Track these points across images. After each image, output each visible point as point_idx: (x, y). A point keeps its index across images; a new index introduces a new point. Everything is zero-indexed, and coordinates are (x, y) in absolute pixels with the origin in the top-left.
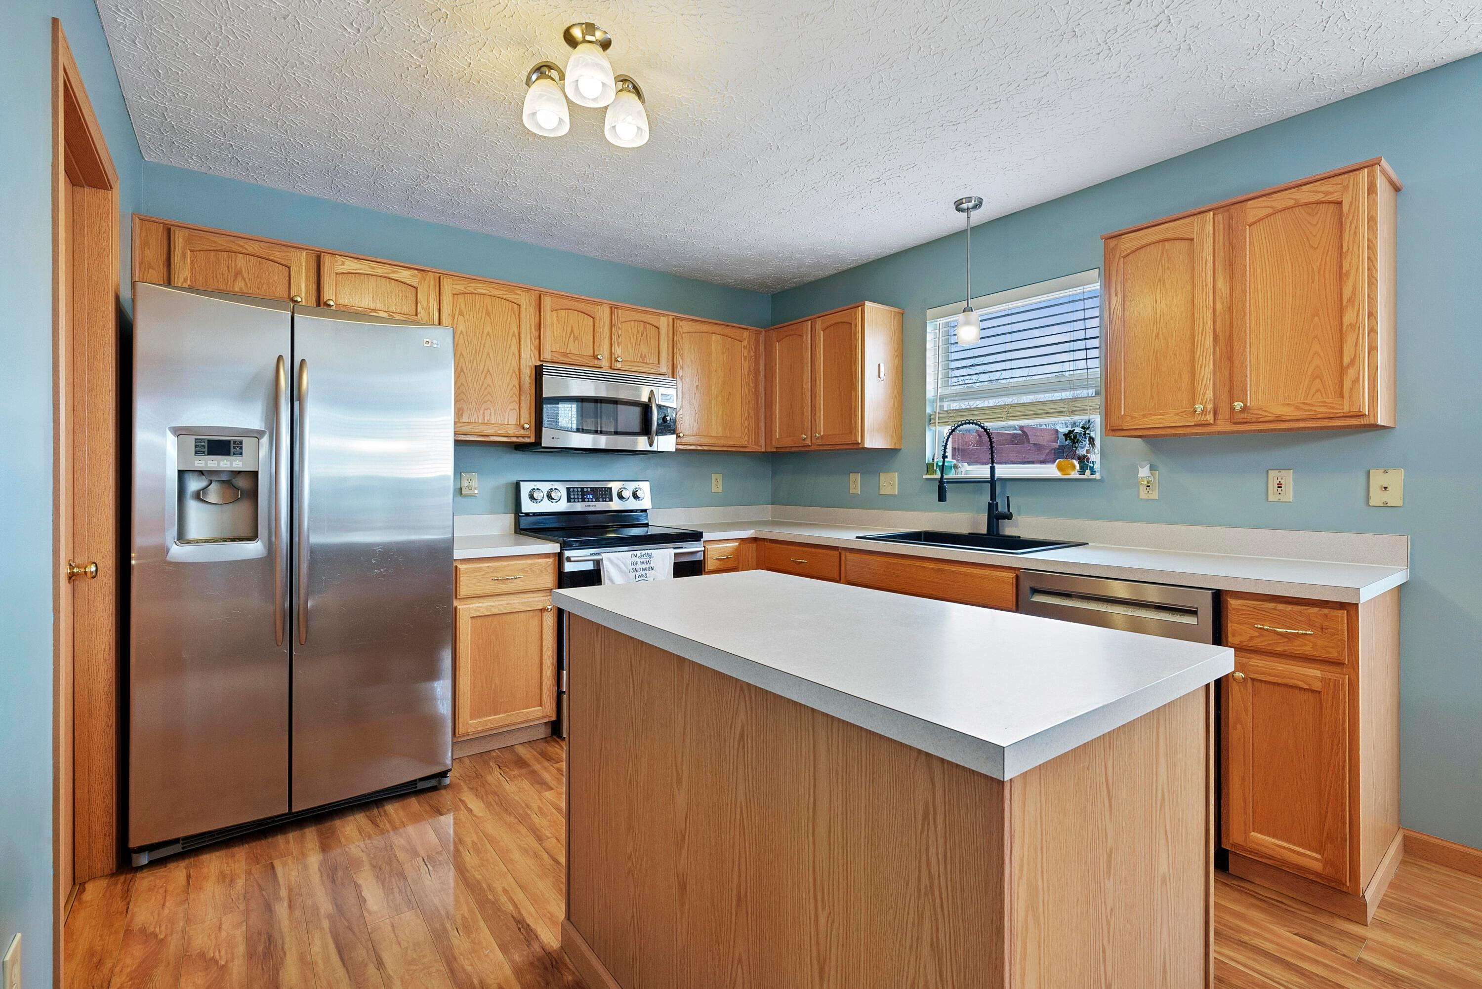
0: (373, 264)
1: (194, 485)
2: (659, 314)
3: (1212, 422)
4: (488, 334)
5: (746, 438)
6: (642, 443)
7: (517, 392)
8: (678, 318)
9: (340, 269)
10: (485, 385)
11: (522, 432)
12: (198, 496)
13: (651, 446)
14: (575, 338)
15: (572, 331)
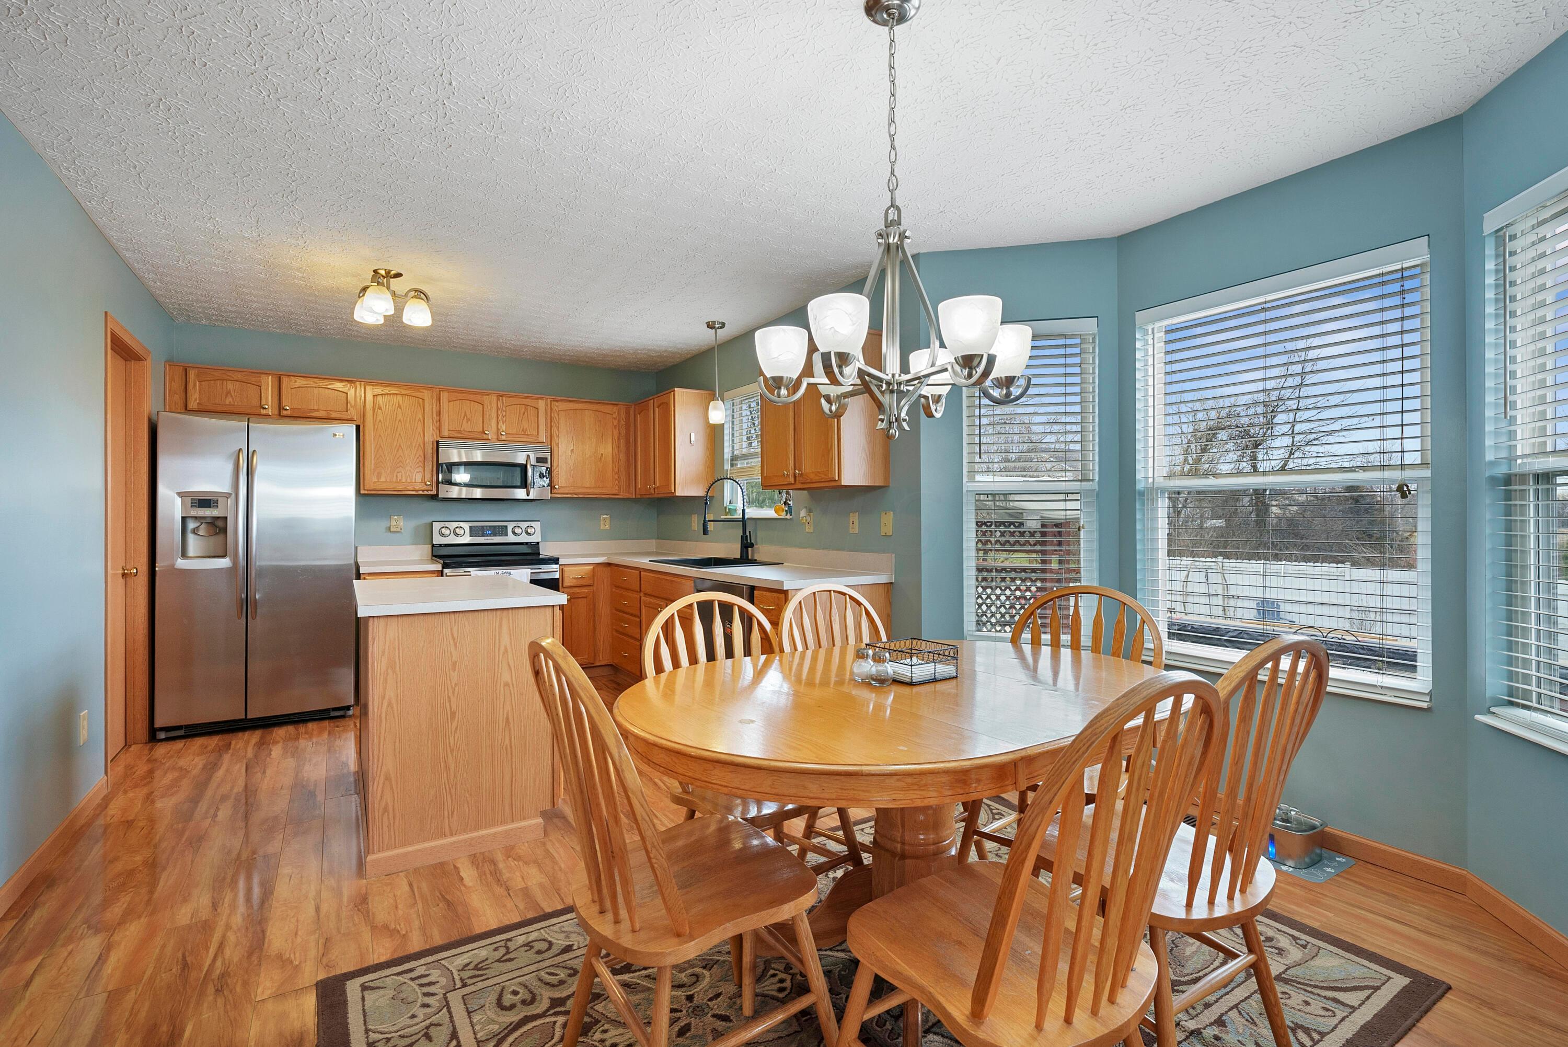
0: (316, 380)
1: (191, 525)
2: (537, 399)
3: (793, 482)
4: (400, 421)
5: (617, 488)
6: (521, 494)
7: (422, 459)
8: (554, 400)
9: (293, 385)
10: (398, 456)
11: (425, 487)
12: (194, 531)
13: (528, 495)
14: (468, 420)
15: (465, 415)
